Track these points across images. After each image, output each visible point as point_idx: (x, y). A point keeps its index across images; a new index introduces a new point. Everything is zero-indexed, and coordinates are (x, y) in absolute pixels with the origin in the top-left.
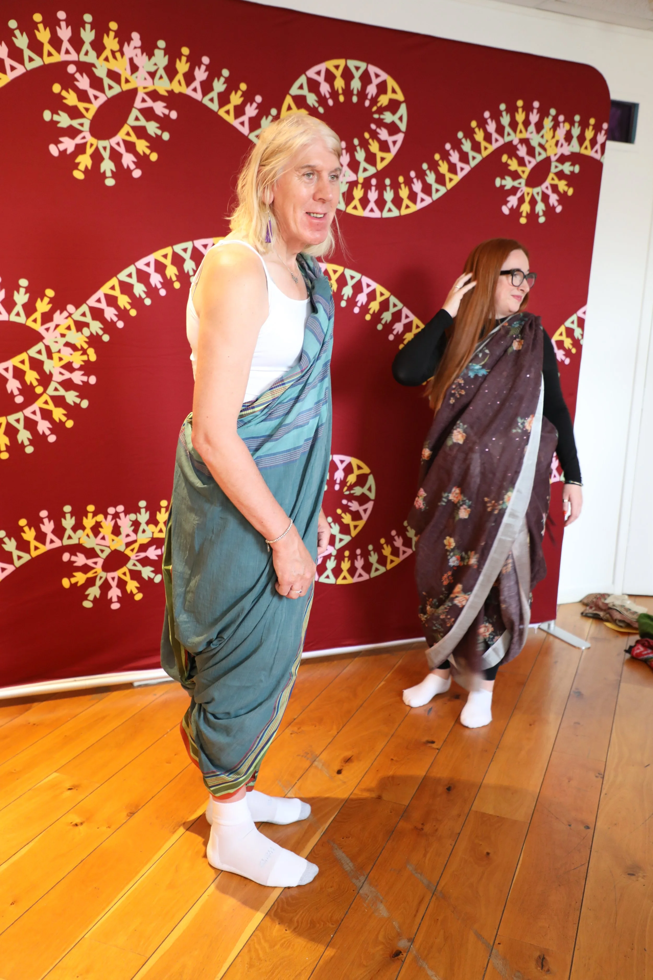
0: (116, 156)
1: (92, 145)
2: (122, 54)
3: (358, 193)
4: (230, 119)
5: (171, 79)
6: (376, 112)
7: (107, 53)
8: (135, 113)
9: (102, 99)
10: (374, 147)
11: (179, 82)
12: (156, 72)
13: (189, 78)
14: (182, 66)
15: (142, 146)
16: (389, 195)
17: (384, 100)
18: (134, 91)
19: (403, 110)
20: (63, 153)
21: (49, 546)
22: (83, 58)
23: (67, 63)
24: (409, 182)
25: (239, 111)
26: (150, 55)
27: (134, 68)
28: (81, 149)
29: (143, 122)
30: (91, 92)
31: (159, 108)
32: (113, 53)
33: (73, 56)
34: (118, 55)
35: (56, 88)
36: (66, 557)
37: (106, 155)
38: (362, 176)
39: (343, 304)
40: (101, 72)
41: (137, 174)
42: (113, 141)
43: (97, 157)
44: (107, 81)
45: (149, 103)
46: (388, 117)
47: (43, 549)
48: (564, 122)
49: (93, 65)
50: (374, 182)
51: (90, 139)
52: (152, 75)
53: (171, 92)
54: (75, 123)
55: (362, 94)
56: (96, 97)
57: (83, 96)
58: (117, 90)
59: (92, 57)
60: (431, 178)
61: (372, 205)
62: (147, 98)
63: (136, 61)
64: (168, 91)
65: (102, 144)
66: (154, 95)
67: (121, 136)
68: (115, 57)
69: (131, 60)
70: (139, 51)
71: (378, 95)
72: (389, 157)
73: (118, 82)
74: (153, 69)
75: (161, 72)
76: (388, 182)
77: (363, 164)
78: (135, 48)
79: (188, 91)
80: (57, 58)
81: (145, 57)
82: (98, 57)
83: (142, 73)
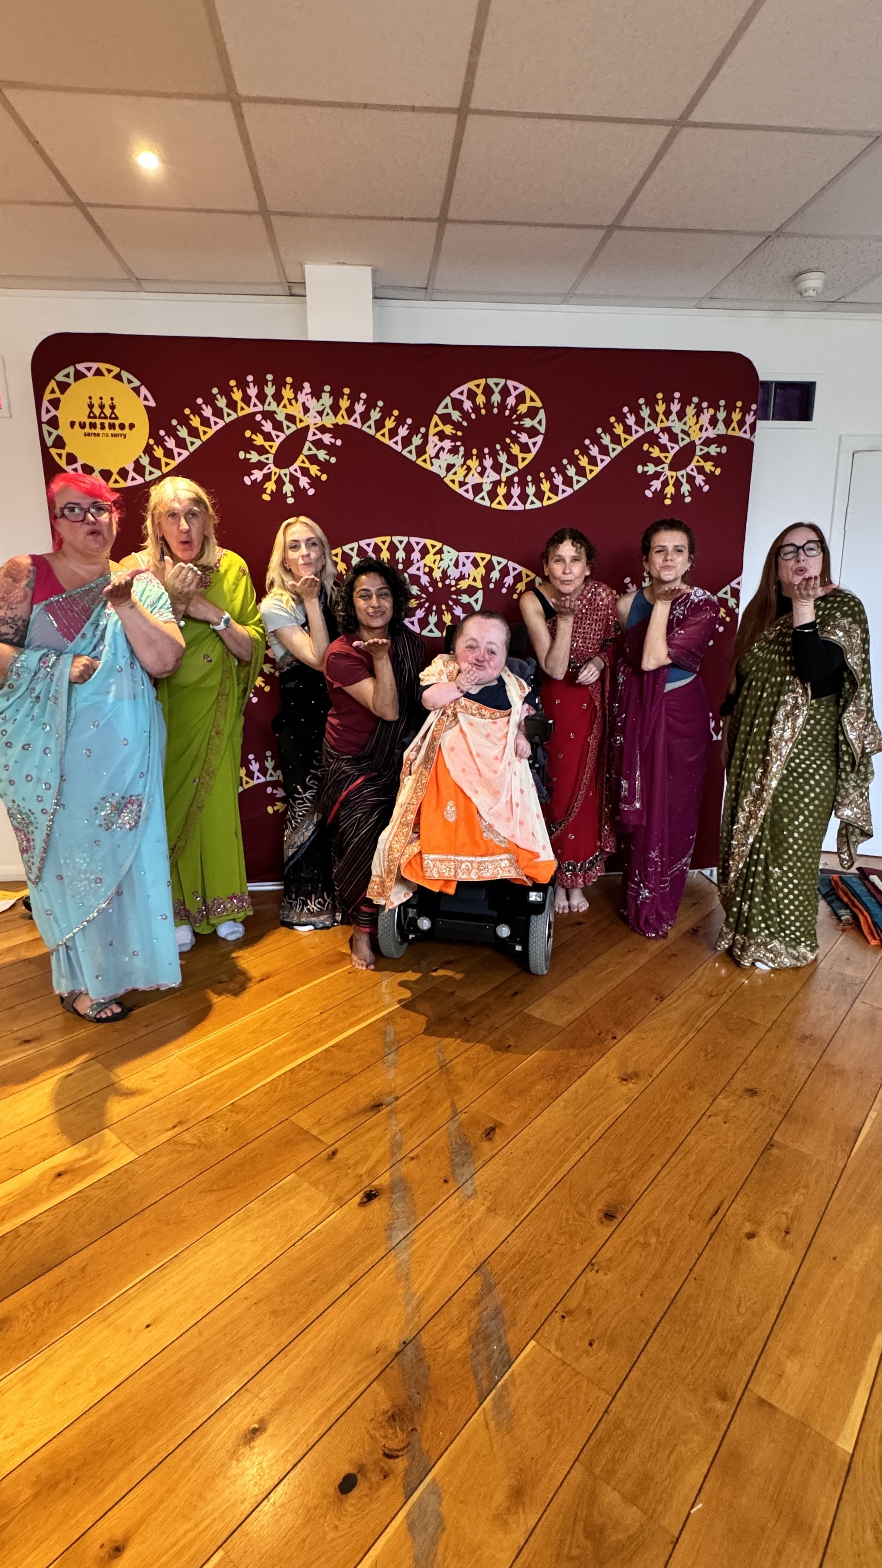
0: (294, 480)
1: (275, 473)
2: (297, 401)
3: (502, 490)
4: (386, 440)
5: (336, 415)
6: (515, 420)
7: (285, 401)
8: (308, 444)
9: (282, 437)
10: (515, 449)
11: (342, 416)
12: (324, 410)
13: (350, 412)
14: (344, 403)
15: (314, 470)
16: (531, 490)
17: (523, 409)
18: (307, 428)
19: (542, 415)
20: (254, 482)
21: (256, 782)
22: (267, 408)
23: (255, 413)
24: (550, 477)
25: (393, 433)
26: (319, 398)
27: (306, 410)
28: (267, 477)
29: (314, 451)
30: (274, 433)
31: (327, 439)
32: (290, 400)
33: (260, 408)
34: (293, 402)
35: (248, 434)
36: (269, 790)
37: (287, 480)
38: (504, 476)
39: (492, 586)
40: (280, 417)
41: (311, 492)
42: (292, 469)
43: (280, 482)
44: (285, 423)
45: (319, 435)
46: (527, 423)
47: (252, 783)
48: (708, 408)
49: (275, 412)
50: (516, 479)
51: (274, 469)
52: (320, 413)
53: (336, 425)
54: (262, 458)
55: (502, 406)
56: (278, 437)
57: (268, 437)
58: (293, 428)
59: (273, 407)
60: (571, 471)
61: (515, 499)
62: (317, 432)
63: (308, 405)
64: (333, 425)
65: (283, 471)
66: (323, 429)
67: (298, 463)
68: (291, 404)
69: (304, 404)
70: (309, 396)
71: (517, 405)
72: (530, 457)
73: (294, 423)
74: (321, 409)
75: (328, 410)
76: (529, 478)
77: (505, 465)
78: (307, 394)
79: (350, 422)
80: (248, 411)
81: (314, 400)
82: (278, 406)
83: (313, 412)
